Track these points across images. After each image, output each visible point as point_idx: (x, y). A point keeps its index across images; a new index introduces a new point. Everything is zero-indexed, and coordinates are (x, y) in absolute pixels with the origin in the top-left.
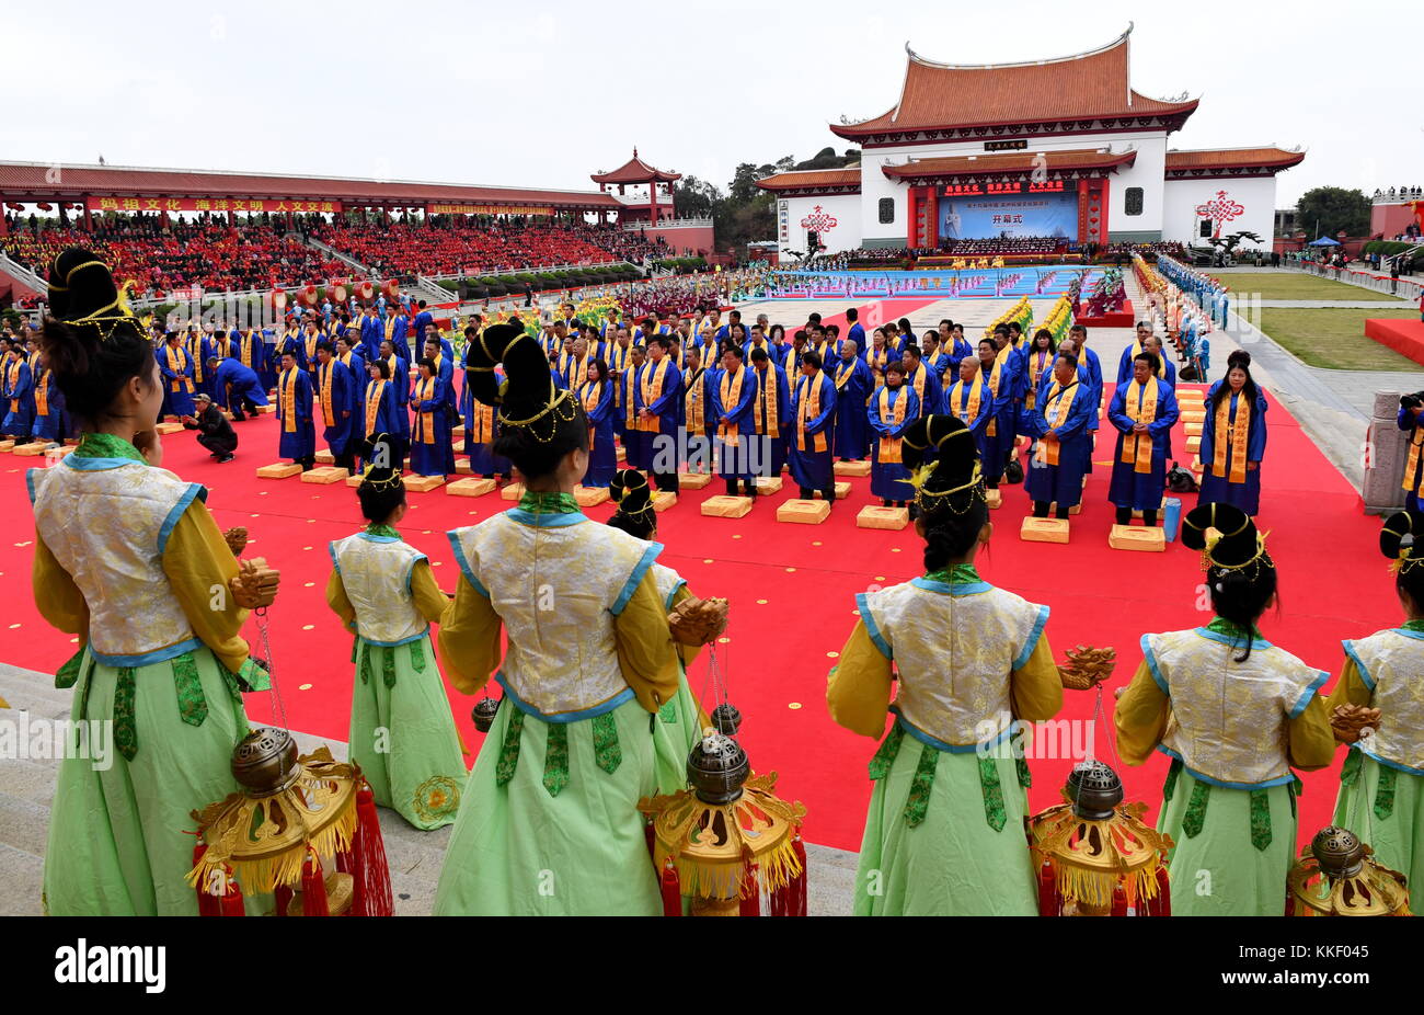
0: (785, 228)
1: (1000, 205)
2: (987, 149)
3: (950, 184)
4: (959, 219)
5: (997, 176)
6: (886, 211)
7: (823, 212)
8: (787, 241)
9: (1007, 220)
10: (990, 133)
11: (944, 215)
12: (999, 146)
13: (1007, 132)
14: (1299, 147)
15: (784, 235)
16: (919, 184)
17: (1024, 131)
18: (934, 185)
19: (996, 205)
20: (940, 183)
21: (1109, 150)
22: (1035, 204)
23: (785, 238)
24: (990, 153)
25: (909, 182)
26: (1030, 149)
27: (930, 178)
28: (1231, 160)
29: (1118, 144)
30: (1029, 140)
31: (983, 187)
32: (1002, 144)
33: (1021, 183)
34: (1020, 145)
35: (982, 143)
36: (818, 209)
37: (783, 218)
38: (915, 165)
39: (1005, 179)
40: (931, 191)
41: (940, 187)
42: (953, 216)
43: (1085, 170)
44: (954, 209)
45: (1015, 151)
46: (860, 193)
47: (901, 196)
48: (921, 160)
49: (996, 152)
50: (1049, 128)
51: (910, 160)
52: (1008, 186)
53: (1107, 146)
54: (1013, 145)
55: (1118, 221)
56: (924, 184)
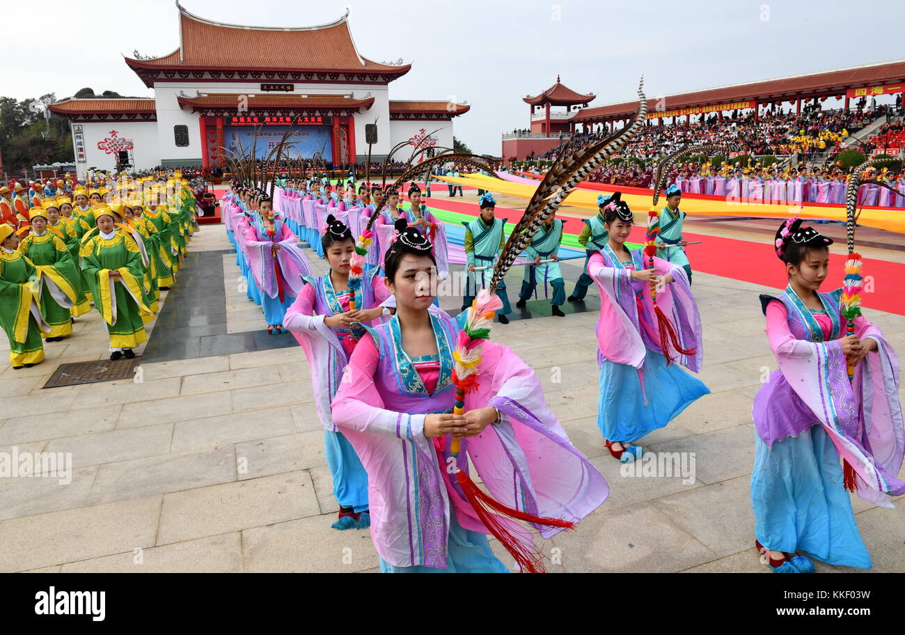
0: (81, 150)
2: (262, 89)
5: (272, 110)
6: (181, 136)
7: (119, 136)
8: (85, 162)
10: (263, 77)
11: (229, 142)
12: (272, 87)
13: (276, 77)
14: (465, 102)
15: (81, 156)
16: (209, 114)
17: (290, 77)
18: (222, 115)
19: (270, 135)
20: (226, 114)
21: (352, 96)
23: (81, 159)
24: (265, 92)
25: (201, 112)
26: (295, 92)
27: (217, 109)
28: (427, 108)
29: (359, 93)
30: (295, 84)
31: (262, 119)
32: (274, 86)
33: (292, 118)
34: (289, 88)
35: (258, 85)
36: (114, 133)
37: (79, 141)
38: (203, 98)
39: (279, 114)
40: (219, 120)
41: (227, 118)
42: (236, 141)
43: (337, 110)
45: (284, 93)
46: (155, 120)
47: (194, 125)
48: (209, 94)
49: (270, 92)
50: (310, 76)
51: (199, 94)
52: (281, 119)
53: (351, 93)
54: (283, 87)
55: (361, 147)
56: (213, 114)
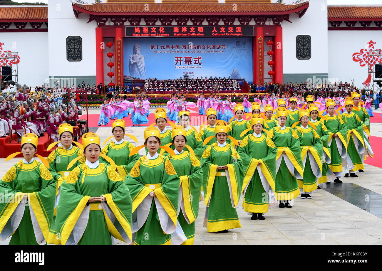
1: (181, 47)
3: (137, 25)
4: (143, 60)
5: (182, 18)
6: (74, 49)
9: (188, 62)
11: (129, 56)
16: (107, 24)
18: (122, 25)
19: (178, 48)
20: (127, 24)
22: (213, 48)
25: (97, 21)
27: (117, 18)
31: (169, 29)
33: (205, 28)
39: (190, 23)
40: (119, 31)
41: (128, 28)
42: (137, 56)
43: (261, 18)
44: (138, 50)
46: (46, 30)
47: (89, 35)
52: (192, 29)
56: (112, 24)
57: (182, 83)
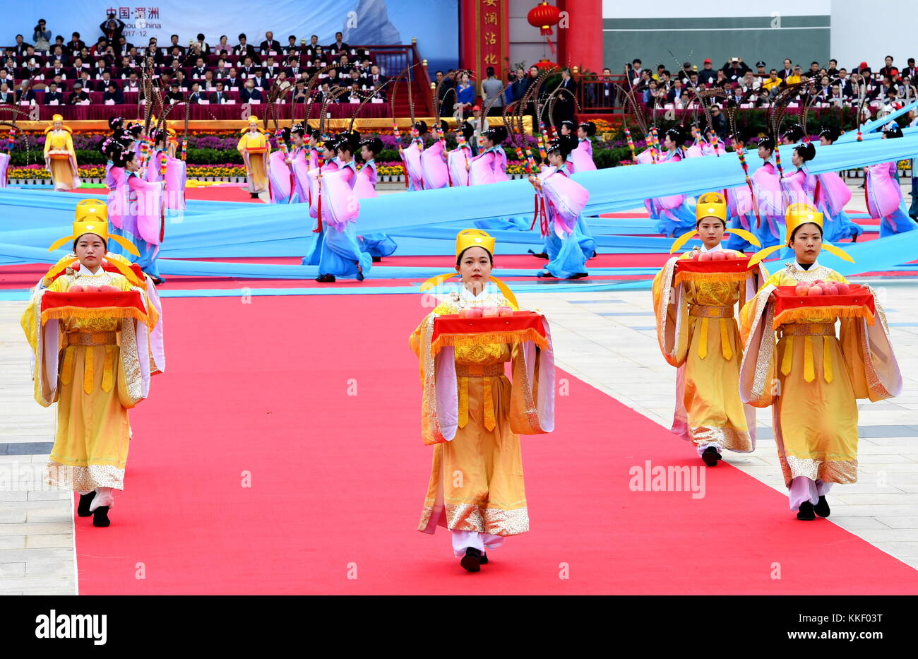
57: (93, 65)
